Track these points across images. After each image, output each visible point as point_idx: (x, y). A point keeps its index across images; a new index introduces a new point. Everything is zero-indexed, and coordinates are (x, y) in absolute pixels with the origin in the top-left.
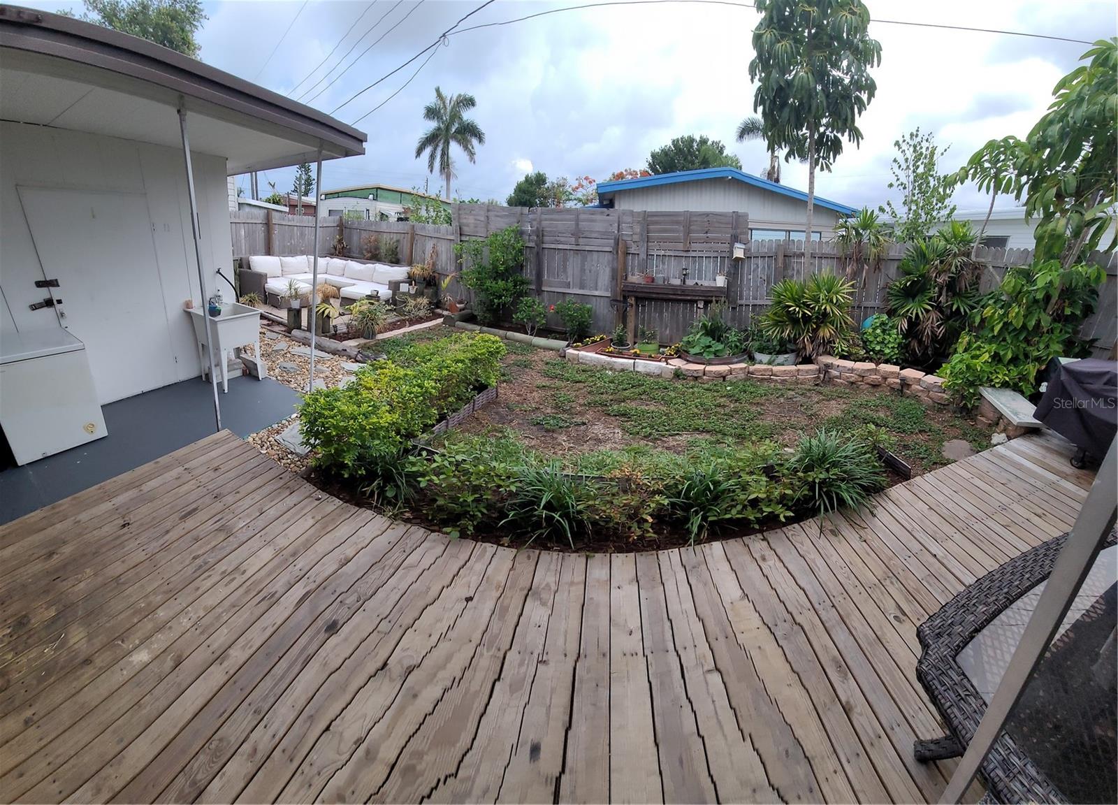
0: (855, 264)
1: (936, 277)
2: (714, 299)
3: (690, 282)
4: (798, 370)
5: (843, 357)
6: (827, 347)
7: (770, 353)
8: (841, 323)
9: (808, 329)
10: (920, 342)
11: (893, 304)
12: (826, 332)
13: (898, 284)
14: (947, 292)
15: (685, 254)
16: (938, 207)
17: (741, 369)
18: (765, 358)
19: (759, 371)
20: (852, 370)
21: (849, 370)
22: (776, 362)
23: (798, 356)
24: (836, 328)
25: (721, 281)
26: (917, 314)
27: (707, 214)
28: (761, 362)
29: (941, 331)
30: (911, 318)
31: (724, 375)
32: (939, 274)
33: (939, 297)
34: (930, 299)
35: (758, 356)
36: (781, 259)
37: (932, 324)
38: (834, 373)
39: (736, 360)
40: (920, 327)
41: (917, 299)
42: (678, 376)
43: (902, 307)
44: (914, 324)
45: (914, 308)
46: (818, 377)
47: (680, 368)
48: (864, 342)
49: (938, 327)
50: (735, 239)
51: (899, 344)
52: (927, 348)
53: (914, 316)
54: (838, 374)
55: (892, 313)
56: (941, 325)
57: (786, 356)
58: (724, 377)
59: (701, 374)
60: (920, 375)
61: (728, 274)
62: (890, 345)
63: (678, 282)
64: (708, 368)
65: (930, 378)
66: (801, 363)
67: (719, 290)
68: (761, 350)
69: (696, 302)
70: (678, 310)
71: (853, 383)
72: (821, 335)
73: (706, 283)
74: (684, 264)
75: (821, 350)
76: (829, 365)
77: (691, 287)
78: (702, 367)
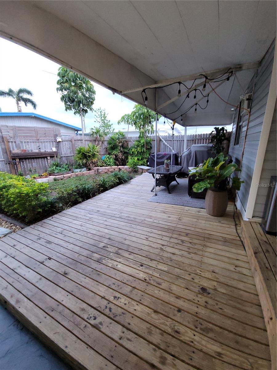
0: (98, 142)
2: (55, 155)
3: (42, 151)
4: (90, 172)
5: (101, 167)
6: (96, 164)
8: (98, 157)
9: (90, 159)
11: (109, 152)
12: (95, 160)
13: (109, 146)
14: (122, 148)
15: (37, 141)
17: (74, 174)
18: (79, 170)
19: (78, 174)
21: (104, 169)
22: (82, 171)
23: (87, 169)
24: (97, 159)
25: (54, 149)
26: (117, 154)
28: (78, 172)
30: (115, 155)
32: (119, 143)
33: (120, 149)
35: (76, 170)
36: (73, 142)
37: (120, 155)
39: (70, 172)
40: (118, 157)
41: (115, 150)
42: (56, 180)
43: (112, 152)
44: (116, 156)
45: (115, 152)
46: (96, 173)
47: (55, 178)
48: (105, 163)
50: (56, 136)
51: (114, 162)
54: (101, 171)
55: (109, 154)
56: (123, 156)
57: (85, 169)
58: (70, 177)
59: (63, 178)
60: (123, 166)
61: (56, 147)
62: (112, 163)
63: (37, 151)
64: (64, 175)
65: (126, 167)
66: (88, 170)
67: (55, 152)
68: (77, 168)
69: (46, 157)
70: (39, 161)
71: (106, 172)
72: (94, 161)
73: (49, 150)
74: (38, 144)
75: (94, 166)
76: (98, 169)
77: (44, 152)
78: (62, 176)
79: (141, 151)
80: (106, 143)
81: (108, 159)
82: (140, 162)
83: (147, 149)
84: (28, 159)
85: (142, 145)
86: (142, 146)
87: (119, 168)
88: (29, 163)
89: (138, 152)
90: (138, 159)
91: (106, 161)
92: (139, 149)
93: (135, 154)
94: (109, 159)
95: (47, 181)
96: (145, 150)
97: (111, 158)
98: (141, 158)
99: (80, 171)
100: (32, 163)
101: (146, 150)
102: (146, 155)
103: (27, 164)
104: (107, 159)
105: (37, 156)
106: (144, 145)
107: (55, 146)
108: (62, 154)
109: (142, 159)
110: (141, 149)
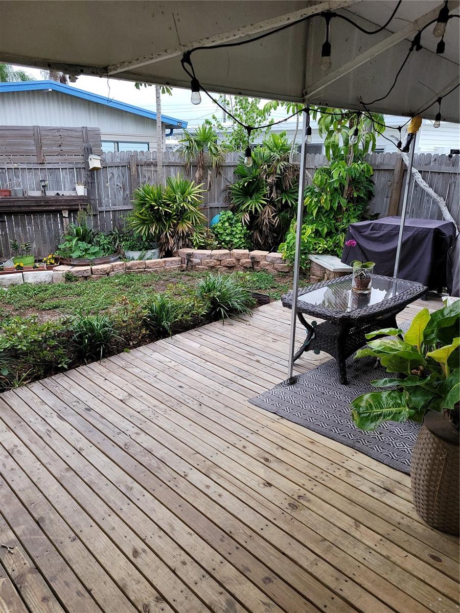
0: (201, 170)
1: (266, 178)
2: (80, 207)
3: (51, 193)
4: (165, 262)
5: (201, 248)
6: (186, 240)
7: (140, 250)
8: (196, 220)
9: (170, 225)
10: (261, 232)
11: (235, 201)
12: (184, 227)
13: (237, 185)
14: (276, 190)
15: (40, 167)
16: (258, 120)
17: (120, 265)
18: (136, 254)
19: (135, 265)
20: (211, 256)
21: (208, 256)
22: (146, 257)
23: (161, 251)
24: (193, 223)
25: (81, 191)
26: (256, 208)
27: (58, 130)
28: (133, 259)
29: (276, 222)
30: (251, 212)
31: (107, 271)
32: (268, 175)
33: (271, 194)
34: (264, 196)
35: (131, 254)
36: (134, 168)
37: (268, 215)
38: (196, 260)
39: (112, 259)
40: (260, 219)
41: (254, 196)
42: (69, 279)
43: (243, 204)
44: (254, 216)
45: (252, 204)
46: (182, 267)
47: (69, 272)
48: (216, 235)
49: (274, 217)
50: (88, 151)
51: (245, 234)
52: (267, 237)
53: (253, 210)
54: (199, 261)
55: (235, 210)
56: (275, 216)
57: (153, 251)
58: (108, 274)
59: (90, 273)
60: (265, 253)
61: (86, 184)
62: (238, 236)
63: (37, 194)
64: (94, 267)
65: (273, 254)
66: (164, 257)
67: (81, 198)
68: (132, 248)
69: (60, 212)
70: (41, 222)
71: (212, 267)
72: (180, 230)
73: (67, 193)
74: (40, 176)
75: (181, 244)
76: (189, 255)
77: (53, 197)
78: (89, 268)
79: (331, 208)
80: (230, 174)
81: (227, 224)
82: (323, 244)
83: (351, 200)
84: (16, 214)
85: (337, 185)
86: (336, 189)
87: (253, 258)
88: (17, 224)
89: (320, 208)
90: (317, 233)
91: (221, 231)
92: (326, 199)
93: (312, 214)
94: (231, 224)
95: (48, 279)
96: (344, 202)
97: (237, 221)
98: (326, 230)
99: (141, 258)
100: (24, 227)
101: (349, 202)
102: (345, 221)
103: (11, 228)
104: (223, 224)
105: (35, 208)
106: (342, 186)
107: (84, 179)
108: (101, 205)
109: (329, 234)
110: (331, 201)
